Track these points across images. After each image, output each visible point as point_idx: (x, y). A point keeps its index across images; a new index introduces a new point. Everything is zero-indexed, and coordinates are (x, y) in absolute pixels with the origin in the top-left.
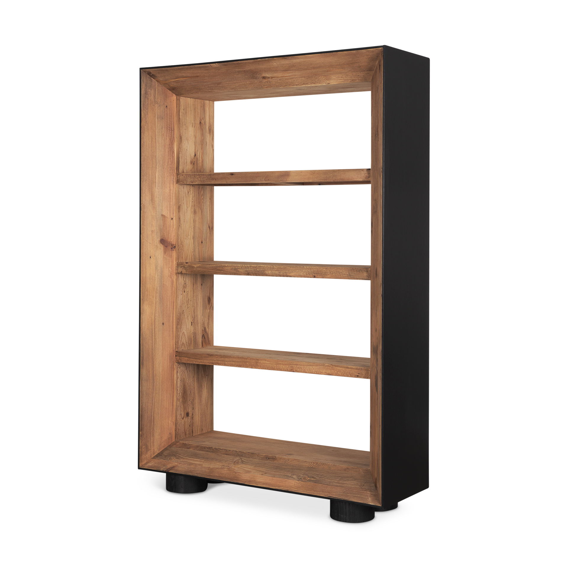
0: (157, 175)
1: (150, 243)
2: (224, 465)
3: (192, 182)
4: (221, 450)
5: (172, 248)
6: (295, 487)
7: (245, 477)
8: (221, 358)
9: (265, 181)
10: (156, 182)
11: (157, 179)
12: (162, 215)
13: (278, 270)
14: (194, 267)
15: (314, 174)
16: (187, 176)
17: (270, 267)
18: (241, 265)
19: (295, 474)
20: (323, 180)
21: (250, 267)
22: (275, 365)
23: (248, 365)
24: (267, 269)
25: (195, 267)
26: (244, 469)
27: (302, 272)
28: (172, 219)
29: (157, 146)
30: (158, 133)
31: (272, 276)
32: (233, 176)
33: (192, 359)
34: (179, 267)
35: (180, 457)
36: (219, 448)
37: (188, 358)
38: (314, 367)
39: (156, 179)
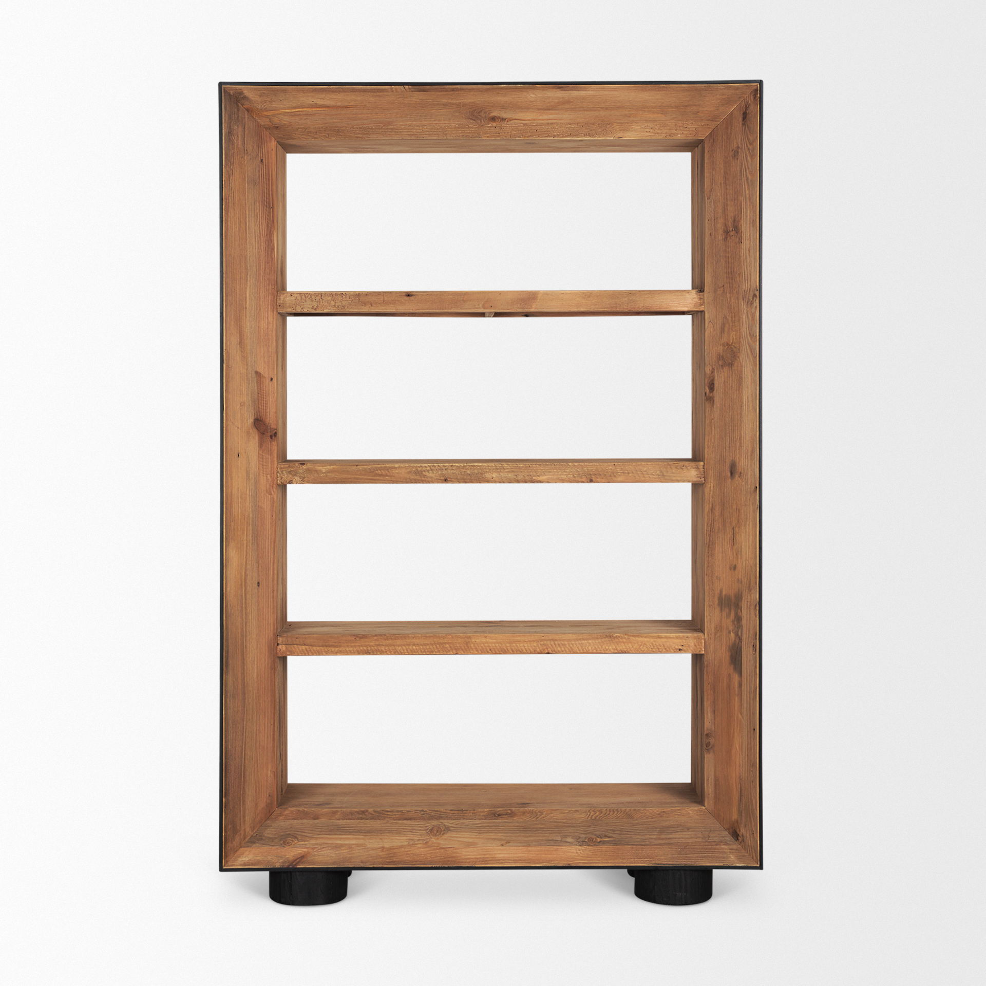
0: (248, 295)
1: (238, 428)
2: (412, 838)
3: (316, 309)
4: (389, 813)
5: (271, 437)
6: (582, 858)
7: (468, 854)
8: (385, 640)
9: (484, 308)
10: (246, 308)
11: (248, 302)
12: (257, 373)
13: (513, 471)
14: (321, 471)
15: (589, 297)
16: (303, 297)
17: (495, 466)
18: (430, 465)
19: (569, 836)
20: (607, 308)
21: (451, 468)
22: (508, 645)
23: (449, 648)
24: (490, 470)
25: (324, 471)
26: (458, 841)
27: (565, 473)
28: (272, 379)
29: (248, 238)
30: (249, 211)
31: (500, 482)
32: (412, 298)
33: (318, 648)
34: (284, 472)
35: (307, 836)
36: (383, 810)
37: (307, 647)
38: (590, 641)
39: (246, 303)
